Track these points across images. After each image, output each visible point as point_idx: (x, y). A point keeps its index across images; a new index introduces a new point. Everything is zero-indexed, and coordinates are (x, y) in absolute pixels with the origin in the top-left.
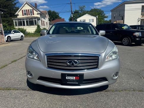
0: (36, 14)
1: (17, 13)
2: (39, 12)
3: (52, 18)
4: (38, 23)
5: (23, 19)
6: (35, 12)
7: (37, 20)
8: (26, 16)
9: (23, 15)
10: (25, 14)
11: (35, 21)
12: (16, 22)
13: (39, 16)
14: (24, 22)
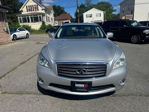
0: (40, 10)
1: (21, 9)
2: (44, 8)
3: (57, 14)
4: (43, 19)
5: (28, 16)
6: (40, 8)
7: (41, 17)
8: (31, 12)
9: (27, 11)
10: (30, 10)
11: (40, 17)
12: (20, 19)
13: (43, 12)
14: (28, 18)
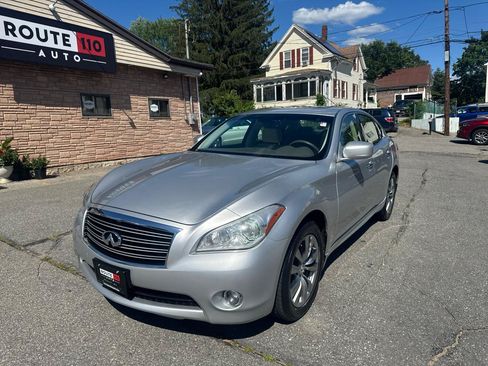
0: (319, 62)
1: (264, 64)
2: (330, 54)
4: (321, 89)
5: (280, 80)
6: (317, 55)
7: (317, 82)
8: (290, 70)
9: (281, 68)
10: (287, 66)
11: (313, 83)
12: (259, 91)
13: (327, 66)
14: (279, 89)
